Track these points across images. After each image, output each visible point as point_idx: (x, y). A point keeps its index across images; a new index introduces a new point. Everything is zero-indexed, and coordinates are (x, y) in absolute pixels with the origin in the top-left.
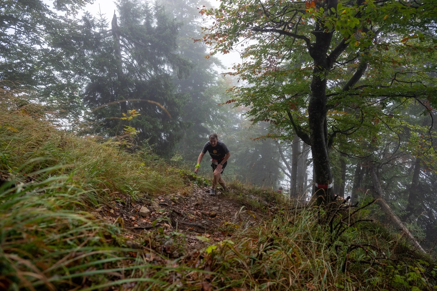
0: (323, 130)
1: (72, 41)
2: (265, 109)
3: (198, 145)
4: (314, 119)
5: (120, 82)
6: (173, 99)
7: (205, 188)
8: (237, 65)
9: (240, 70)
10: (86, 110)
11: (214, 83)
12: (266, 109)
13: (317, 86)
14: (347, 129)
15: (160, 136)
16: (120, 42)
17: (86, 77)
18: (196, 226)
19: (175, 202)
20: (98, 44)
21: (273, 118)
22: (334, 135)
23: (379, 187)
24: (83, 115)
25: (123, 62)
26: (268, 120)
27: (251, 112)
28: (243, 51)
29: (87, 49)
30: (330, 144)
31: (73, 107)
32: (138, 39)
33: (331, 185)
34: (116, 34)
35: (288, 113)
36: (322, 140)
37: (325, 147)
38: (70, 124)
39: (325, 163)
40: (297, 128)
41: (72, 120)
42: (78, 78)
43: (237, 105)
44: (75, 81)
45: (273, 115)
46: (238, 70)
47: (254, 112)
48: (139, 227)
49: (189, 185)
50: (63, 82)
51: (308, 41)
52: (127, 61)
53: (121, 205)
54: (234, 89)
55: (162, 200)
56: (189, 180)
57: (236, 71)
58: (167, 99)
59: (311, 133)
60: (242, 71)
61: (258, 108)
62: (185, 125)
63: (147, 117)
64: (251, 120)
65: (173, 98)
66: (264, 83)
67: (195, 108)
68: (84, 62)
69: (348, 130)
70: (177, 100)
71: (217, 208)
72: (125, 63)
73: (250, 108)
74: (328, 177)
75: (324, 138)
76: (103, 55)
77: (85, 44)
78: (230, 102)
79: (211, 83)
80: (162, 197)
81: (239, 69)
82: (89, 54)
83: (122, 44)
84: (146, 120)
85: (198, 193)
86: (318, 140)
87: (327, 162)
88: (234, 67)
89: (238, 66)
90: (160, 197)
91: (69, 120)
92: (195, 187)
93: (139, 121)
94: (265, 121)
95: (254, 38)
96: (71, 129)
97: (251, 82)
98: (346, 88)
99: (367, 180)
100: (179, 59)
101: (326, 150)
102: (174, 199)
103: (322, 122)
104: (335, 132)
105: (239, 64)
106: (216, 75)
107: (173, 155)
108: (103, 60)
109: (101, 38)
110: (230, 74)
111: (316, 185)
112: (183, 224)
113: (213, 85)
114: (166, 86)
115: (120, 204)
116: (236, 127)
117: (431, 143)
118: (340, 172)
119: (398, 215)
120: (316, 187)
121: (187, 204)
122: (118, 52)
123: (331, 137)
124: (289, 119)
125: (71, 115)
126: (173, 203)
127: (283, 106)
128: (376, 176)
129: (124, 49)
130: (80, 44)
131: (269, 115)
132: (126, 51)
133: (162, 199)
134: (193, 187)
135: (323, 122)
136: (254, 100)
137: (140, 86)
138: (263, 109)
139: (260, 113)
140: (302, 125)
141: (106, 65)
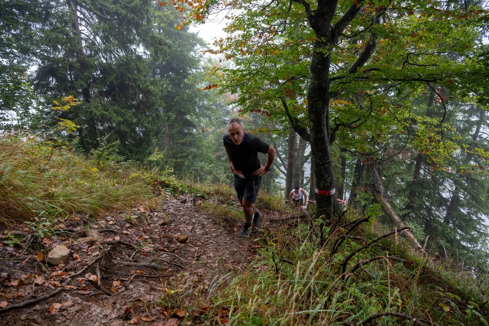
0: (325, 123)
1: (14, 10)
2: (255, 98)
3: (182, 141)
4: (315, 109)
5: (78, 64)
6: (147, 86)
7: (181, 196)
8: (219, 39)
9: (224, 47)
10: (38, 99)
11: (200, 69)
12: (257, 97)
13: (319, 66)
14: (351, 121)
15: (134, 131)
16: (78, 14)
17: (34, 58)
18: (148, 267)
19: (131, 223)
20: (48, 14)
21: (265, 108)
22: (337, 129)
23: (380, 185)
24: (35, 106)
25: (82, 39)
26: (259, 111)
27: (239, 101)
28: (228, 25)
29: (33, 22)
30: (332, 139)
31: (20, 96)
32: (101, 10)
33: (333, 191)
34: (72, 3)
35: (283, 102)
36: (324, 137)
37: (328, 145)
38: (19, 118)
39: (327, 164)
40: (294, 120)
41: (21, 112)
42: (23, 58)
43: (221, 92)
44: (18, 62)
45: (265, 105)
46: (221, 47)
47: (242, 101)
48: (11, 305)
49: (160, 194)
50: (5, 63)
51: (307, 6)
52: (88, 39)
53: (10, 249)
54: (215, 71)
55: (111, 222)
56: (160, 188)
57: (218, 48)
58: (139, 85)
59: (310, 127)
60: (226, 49)
61: (247, 96)
62: (163, 117)
63: (115, 108)
64: (239, 111)
65: (147, 84)
66: (253, 65)
67: (177, 97)
68: (30, 37)
69: (352, 123)
70: (152, 88)
71: (190, 228)
72: (86, 40)
73: (236, 96)
74: (331, 181)
75: (326, 134)
76: (55, 29)
77: (31, 14)
78: (210, 87)
79: (196, 68)
80: (113, 217)
81: (222, 45)
82: (37, 29)
83: (82, 16)
84: (114, 112)
85: (171, 204)
86: (319, 136)
87: (329, 163)
88: (216, 42)
89: (221, 41)
90: (109, 218)
91: (17, 113)
92: (167, 196)
93: (105, 112)
94: (256, 112)
95: (241, 7)
96: (20, 123)
97: (238, 64)
98: (354, 70)
99: (367, 178)
100: (154, 38)
101: (329, 147)
102: (130, 219)
103: (324, 112)
104: (338, 126)
105: (221, 38)
106: (202, 59)
107: (150, 154)
108: (54, 35)
109: (52, 7)
110: (211, 51)
111: (317, 191)
112: (128, 266)
113: (199, 70)
114: (139, 71)
115: (8, 248)
116: (226, 120)
117: (440, 137)
118: (340, 170)
119: (398, 215)
120: (316, 193)
121: (149, 224)
122: (75, 26)
123: (333, 131)
124: (285, 110)
125: (19, 107)
126: (128, 225)
127: (277, 93)
128: (377, 173)
129: (84, 23)
130: (23, 14)
131: (261, 105)
132: (87, 26)
133: (112, 220)
134: (165, 197)
135: (326, 112)
136: (242, 86)
137: (106, 69)
138: (253, 97)
139: (249, 102)
140: (299, 117)
141: (58, 42)
